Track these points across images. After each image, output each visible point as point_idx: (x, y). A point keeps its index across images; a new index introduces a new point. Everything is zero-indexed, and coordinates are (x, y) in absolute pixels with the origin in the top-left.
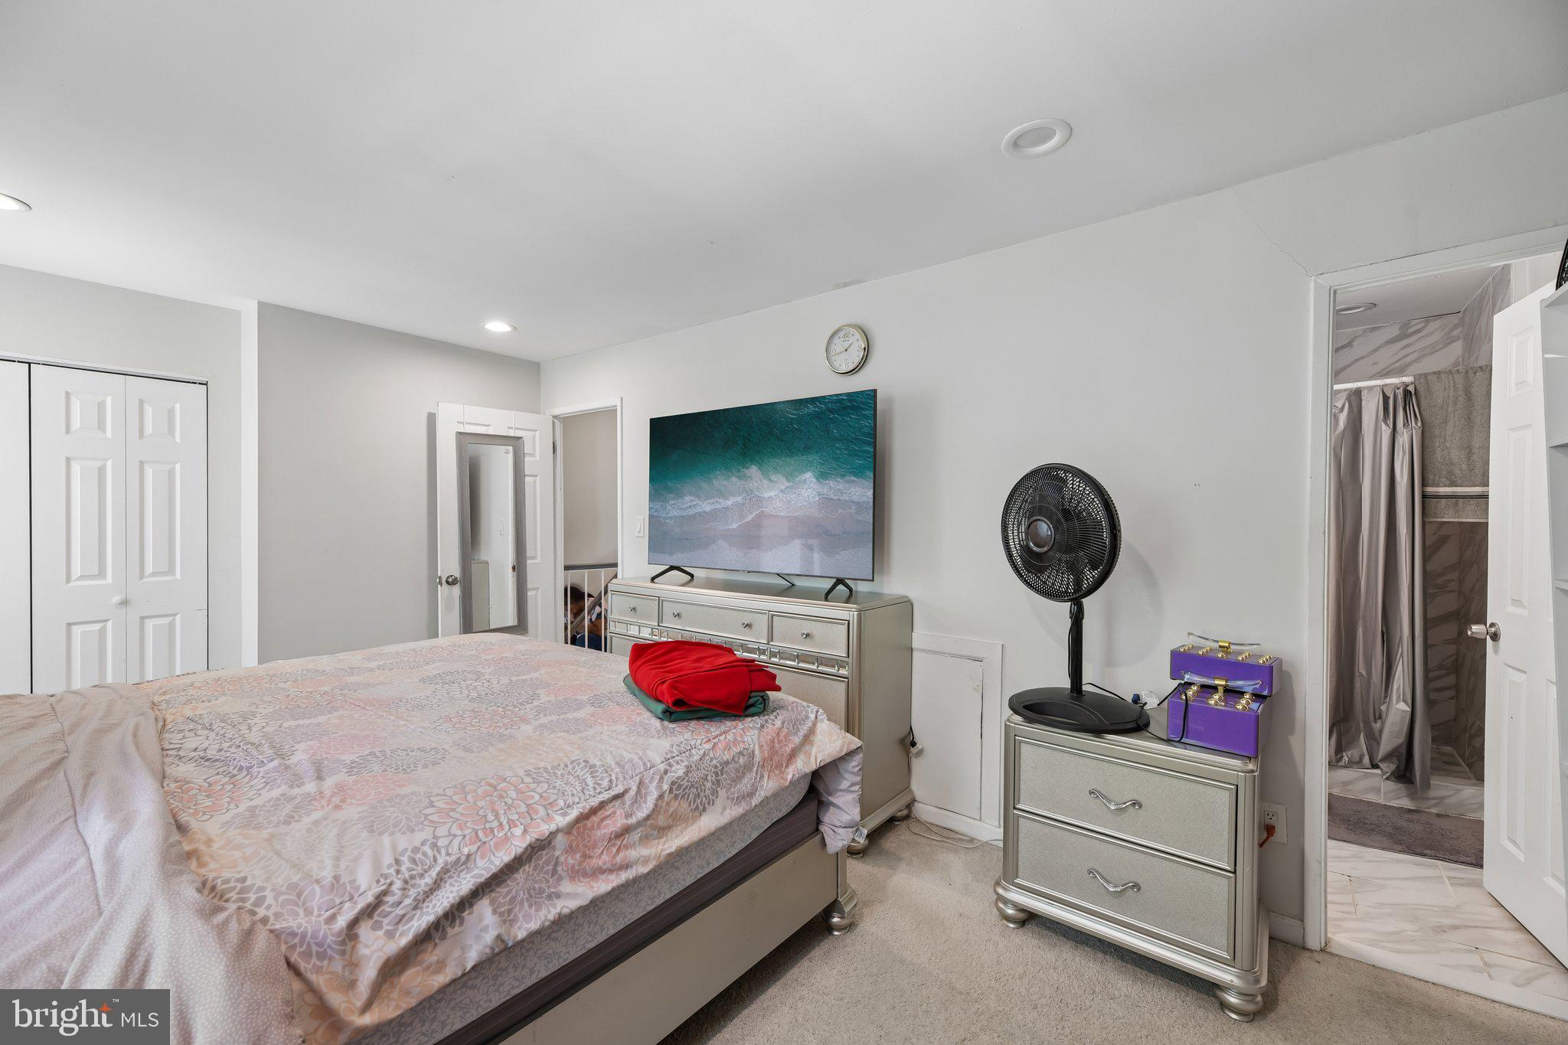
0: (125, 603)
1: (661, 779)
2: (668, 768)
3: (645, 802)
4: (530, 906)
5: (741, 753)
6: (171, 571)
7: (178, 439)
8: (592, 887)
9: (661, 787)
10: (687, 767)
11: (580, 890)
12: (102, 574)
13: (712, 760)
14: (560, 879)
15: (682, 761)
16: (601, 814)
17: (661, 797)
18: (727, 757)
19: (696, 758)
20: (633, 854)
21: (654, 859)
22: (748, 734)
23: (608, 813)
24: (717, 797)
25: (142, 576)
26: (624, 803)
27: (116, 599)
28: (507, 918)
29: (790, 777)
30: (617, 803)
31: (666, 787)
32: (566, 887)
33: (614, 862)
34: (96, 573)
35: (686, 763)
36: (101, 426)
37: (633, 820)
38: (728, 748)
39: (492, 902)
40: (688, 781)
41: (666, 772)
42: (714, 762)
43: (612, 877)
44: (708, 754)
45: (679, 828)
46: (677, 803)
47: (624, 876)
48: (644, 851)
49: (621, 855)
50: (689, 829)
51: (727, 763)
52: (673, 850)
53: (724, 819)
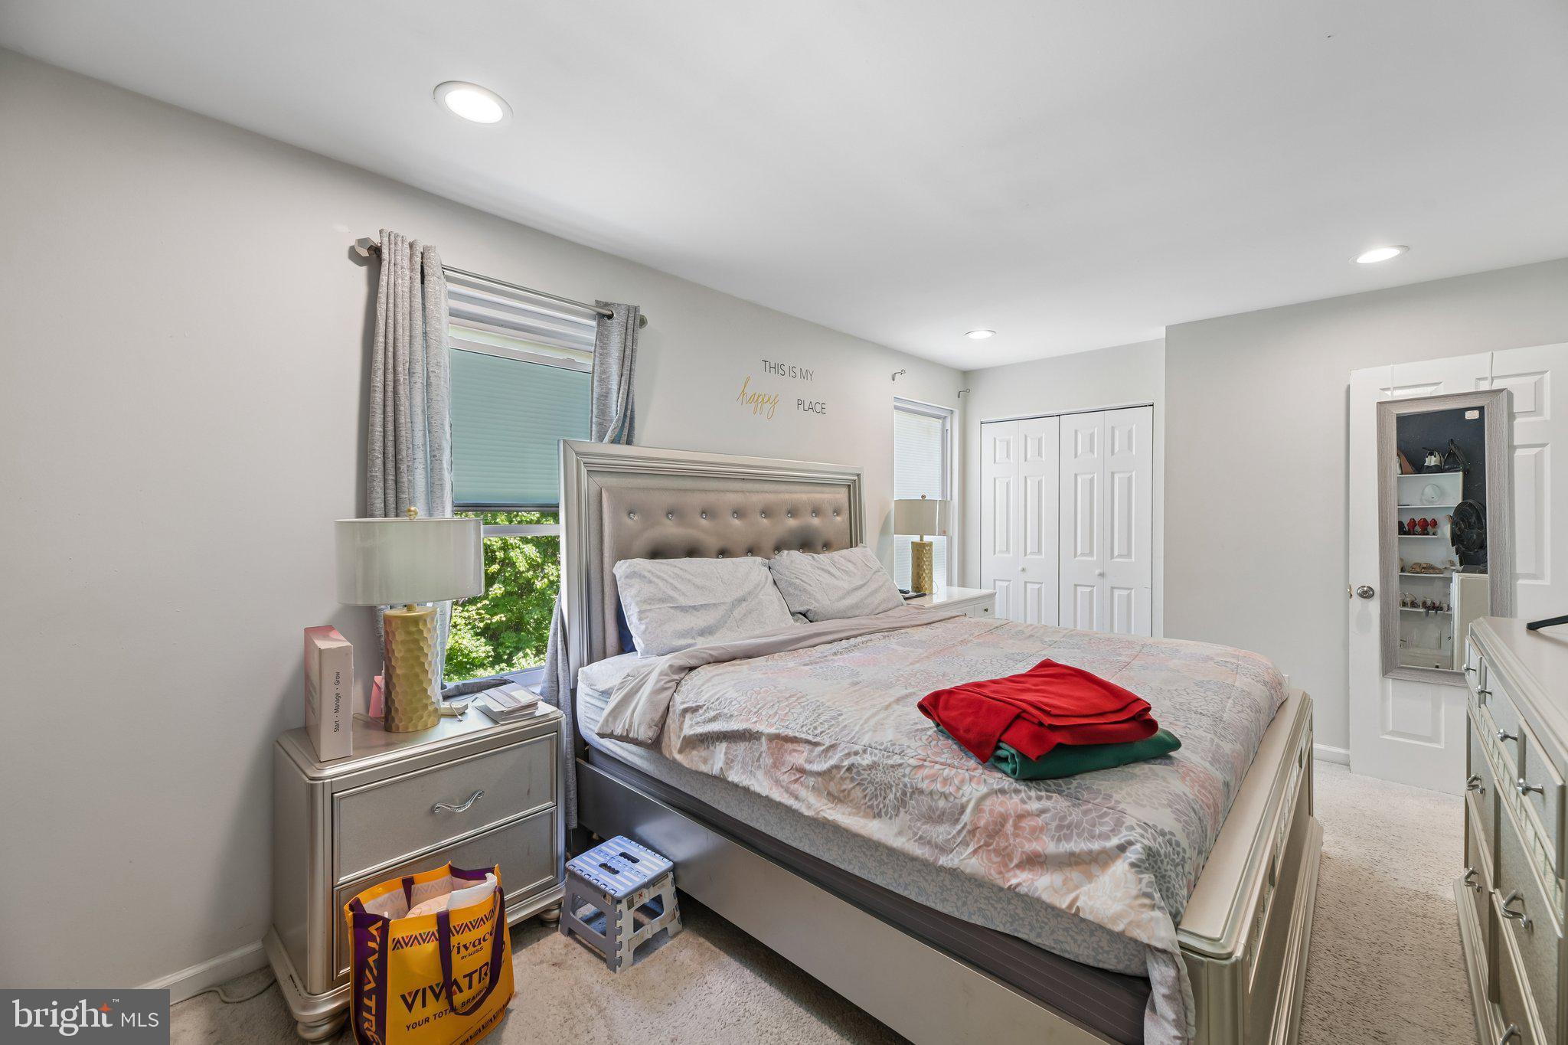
0: (1102, 575)
1: (848, 755)
2: (861, 752)
3: (825, 762)
4: (741, 768)
5: (946, 796)
6: (1129, 555)
7: (1134, 453)
8: (771, 789)
9: (842, 761)
10: (875, 763)
11: (765, 783)
12: (1091, 553)
13: (904, 776)
14: (759, 767)
15: (876, 755)
16: (795, 746)
17: (837, 767)
18: (924, 785)
19: (890, 762)
20: (803, 793)
21: (814, 811)
22: (973, 785)
23: (799, 749)
24: (896, 815)
25: (1112, 557)
26: (812, 751)
27: (1097, 572)
28: (729, 762)
29: (1014, 881)
30: (808, 747)
31: (846, 763)
32: (760, 774)
33: (789, 785)
34: (1088, 552)
35: (876, 759)
36: (1092, 451)
37: (808, 767)
38: (933, 778)
39: (728, 748)
40: (869, 775)
41: (856, 753)
42: (906, 780)
43: (786, 796)
44: (905, 768)
45: (850, 809)
46: (851, 786)
47: (790, 802)
48: (812, 799)
49: (796, 786)
50: (856, 818)
51: (921, 792)
52: (830, 818)
53: (898, 843)
